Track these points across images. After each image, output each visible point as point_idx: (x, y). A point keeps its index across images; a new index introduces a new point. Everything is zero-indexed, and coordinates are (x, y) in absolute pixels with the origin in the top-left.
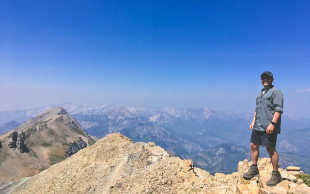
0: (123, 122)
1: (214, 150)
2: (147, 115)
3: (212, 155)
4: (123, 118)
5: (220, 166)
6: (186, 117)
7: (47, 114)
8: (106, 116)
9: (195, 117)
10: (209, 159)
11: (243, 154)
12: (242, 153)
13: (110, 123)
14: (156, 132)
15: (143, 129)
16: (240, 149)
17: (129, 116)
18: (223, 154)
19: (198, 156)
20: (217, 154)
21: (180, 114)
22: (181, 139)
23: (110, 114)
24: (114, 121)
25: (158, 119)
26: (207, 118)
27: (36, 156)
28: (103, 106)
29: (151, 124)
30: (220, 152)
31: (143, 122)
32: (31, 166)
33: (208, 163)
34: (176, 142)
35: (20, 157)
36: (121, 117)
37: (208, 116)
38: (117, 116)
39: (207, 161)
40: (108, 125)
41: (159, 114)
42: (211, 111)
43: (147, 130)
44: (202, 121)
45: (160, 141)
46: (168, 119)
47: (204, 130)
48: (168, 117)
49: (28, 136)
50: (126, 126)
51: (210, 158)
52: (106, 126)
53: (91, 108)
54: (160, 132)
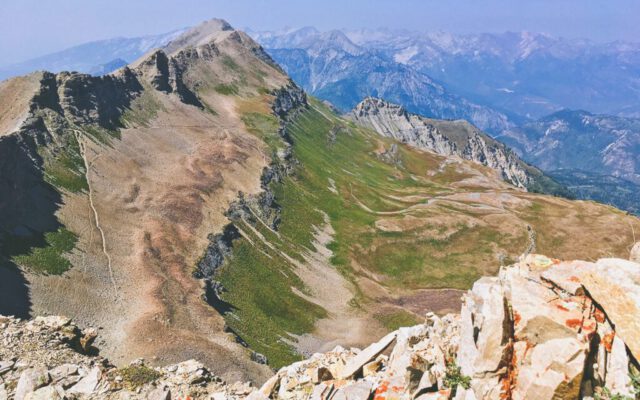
0: (339, 65)
1: (542, 124)
2: (389, 50)
3: (534, 135)
4: (341, 56)
5: (552, 158)
6: (476, 52)
7: (194, 35)
8: (302, 52)
9: (497, 53)
10: (527, 144)
11: (609, 132)
12: (607, 130)
13: (312, 67)
14: (412, 87)
15: (384, 80)
16: (604, 122)
17: (352, 51)
18: (560, 133)
19: (503, 137)
20: (547, 132)
21: (462, 47)
22: (464, 102)
23: (311, 47)
24: (321, 62)
25: (413, 58)
26: (524, 56)
27: (212, 112)
28: (293, 30)
29: (401, 69)
30: (553, 128)
31: (384, 64)
32: (211, 133)
33: (524, 151)
34: (453, 107)
35: (182, 110)
36: (336, 53)
37: (527, 51)
38: (328, 50)
39: (522, 148)
40: (309, 71)
41: (416, 47)
42: (535, 39)
43: (392, 81)
44: (513, 61)
45: (419, 105)
46: (436, 59)
47: (516, 83)
48: (436, 55)
49: (185, 69)
50: (346, 73)
51: (530, 140)
52: (303, 72)
53: (268, 36)
54: (420, 85)
